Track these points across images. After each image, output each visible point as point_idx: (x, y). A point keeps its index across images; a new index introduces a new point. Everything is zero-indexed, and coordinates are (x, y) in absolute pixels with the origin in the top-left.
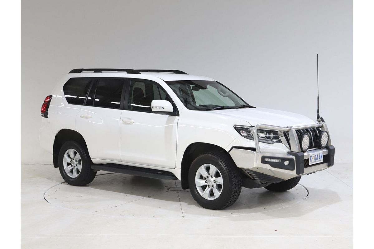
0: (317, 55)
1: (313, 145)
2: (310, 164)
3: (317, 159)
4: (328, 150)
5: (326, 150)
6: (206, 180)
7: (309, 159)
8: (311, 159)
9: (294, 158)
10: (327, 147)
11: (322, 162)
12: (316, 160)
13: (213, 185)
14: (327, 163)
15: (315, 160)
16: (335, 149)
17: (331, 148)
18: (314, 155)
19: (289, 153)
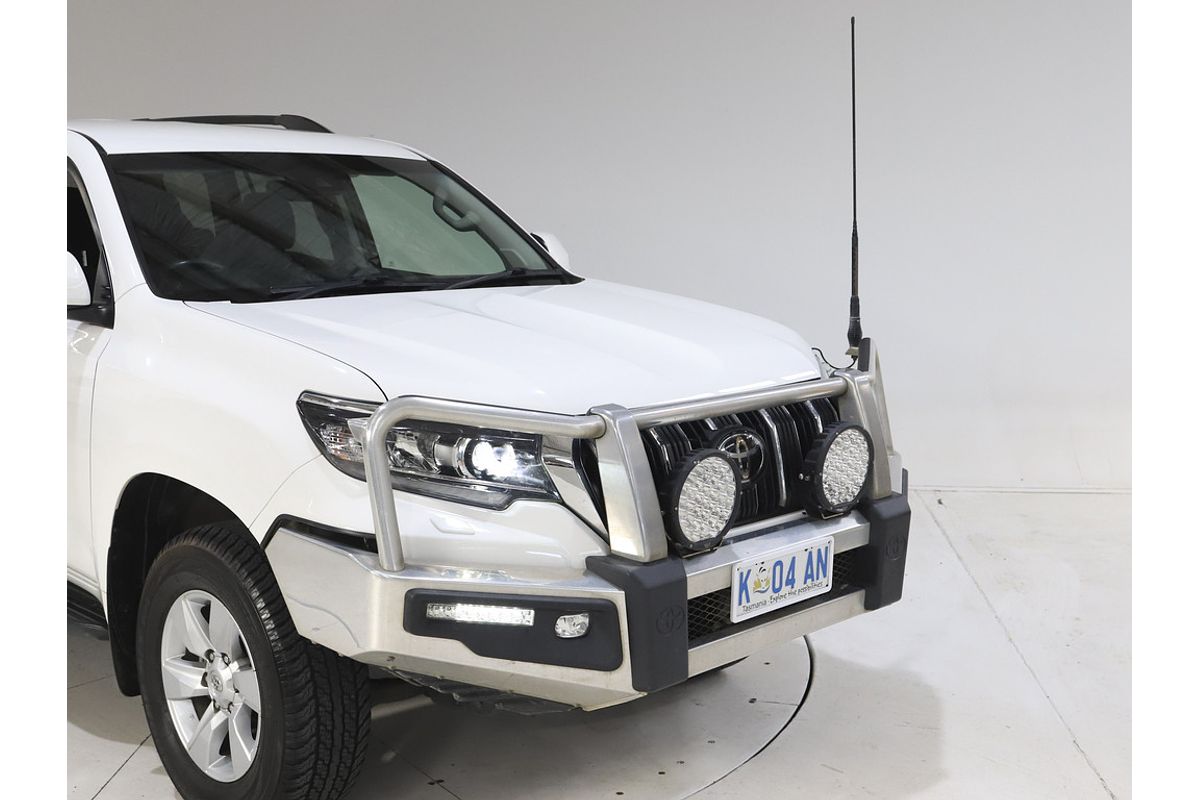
0: (853, 19)
1: (785, 497)
2: (736, 618)
3: (791, 582)
4: (868, 524)
5: (859, 521)
6: (204, 670)
7: (730, 588)
8: (743, 586)
9: (618, 597)
10: (863, 505)
11: (829, 589)
12: (786, 589)
13: (231, 703)
14: (862, 593)
15: (776, 591)
16: (910, 512)
17: (886, 510)
18: (769, 566)
19: (594, 566)
